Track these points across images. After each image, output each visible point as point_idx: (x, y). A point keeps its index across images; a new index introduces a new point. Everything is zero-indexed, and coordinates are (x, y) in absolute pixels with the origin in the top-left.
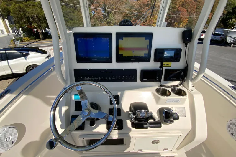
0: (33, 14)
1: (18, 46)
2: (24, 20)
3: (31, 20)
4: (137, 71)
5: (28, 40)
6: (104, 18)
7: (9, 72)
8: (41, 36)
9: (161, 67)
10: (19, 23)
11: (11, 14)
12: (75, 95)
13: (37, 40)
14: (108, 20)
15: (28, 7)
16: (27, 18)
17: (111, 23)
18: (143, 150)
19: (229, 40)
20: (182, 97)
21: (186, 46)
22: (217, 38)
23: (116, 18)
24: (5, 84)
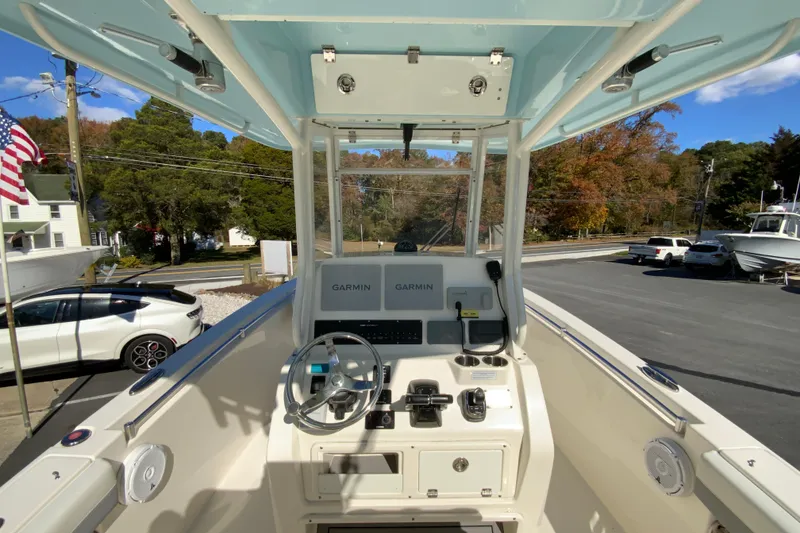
0: (167, 197)
1: (106, 281)
2: (139, 212)
3: (160, 213)
4: (421, 324)
5: (132, 266)
6: (365, 206)
7: (70, 356)
8: (173, 254)
9: (458, 316)
10: (119, 217)
11: (104, 195)
12: (313, 365)
13: (158, 265)
14: (375, 210)
15: (158, 180)
16: (148, 205)
17: (383, 218)
18: (439, 493)
19: (745, 262)
20: (499, 368)
21: (496, 283)
22: (708, 258)
23: (399, 207)
24: (47, 393)
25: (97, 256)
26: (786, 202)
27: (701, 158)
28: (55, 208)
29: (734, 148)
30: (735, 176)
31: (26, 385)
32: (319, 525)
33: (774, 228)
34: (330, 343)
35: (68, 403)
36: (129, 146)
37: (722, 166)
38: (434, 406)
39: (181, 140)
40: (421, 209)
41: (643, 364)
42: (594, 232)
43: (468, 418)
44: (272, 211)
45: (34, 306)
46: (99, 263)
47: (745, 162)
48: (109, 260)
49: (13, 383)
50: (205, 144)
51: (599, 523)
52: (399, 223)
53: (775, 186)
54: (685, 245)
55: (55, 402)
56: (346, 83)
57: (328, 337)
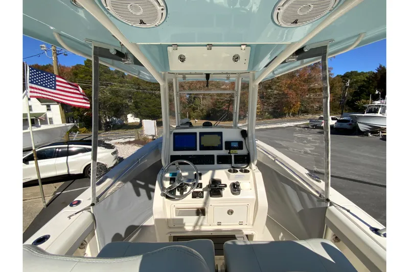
1: (74, 139)
4: (214, 156)
5: (84, 132)
6: (189, 103)
7: (64, 172)
9: (229, 153)
12: (170, 173)
14: (193, 105)
17: (197, 109)
18: (222, 224)
19: (362, 127)
20: (246, 174)
21: (245, 139)
22: (345, 125)
23: (205, 104)
24: (51, 189)
25: (70, 128)
26: (381, 99)
27: (343, 79)
28: (48, 106)
29: (360, 74)
30: (359, 87)
31: (43, 186)
32: (174, 236)
33: (376, 111)
34: (177, 164)
35: (64, 192)
36: (82, 78)
37: (353, 83)
38: (219, 188)
39: (106, 75)
40: (215, 105)
41: (307, 172)
42: (294, 114)
43: (233, 194)
44: (147, 107)
45: (43, 151)
46: (70, 131)
47: (364, 81)
48: (74, 129)
49: (37, 184)
50: (116, 76)
51: (282, 237)
52: (204, 111)
53: (377, 92)
54: (335, 120)
55: (55, 192)
56: (182, 59)
57: (176, 162)
